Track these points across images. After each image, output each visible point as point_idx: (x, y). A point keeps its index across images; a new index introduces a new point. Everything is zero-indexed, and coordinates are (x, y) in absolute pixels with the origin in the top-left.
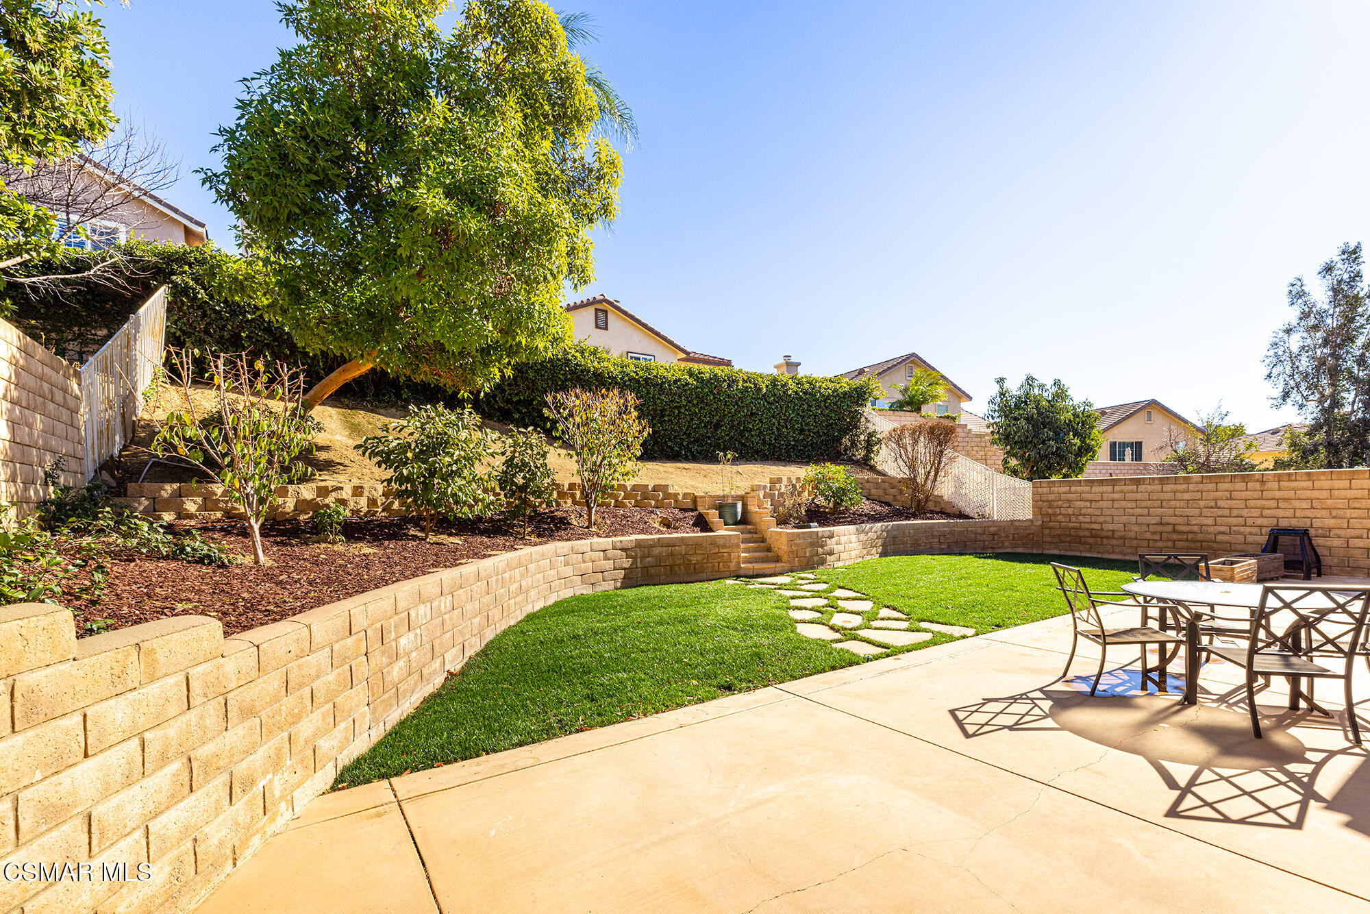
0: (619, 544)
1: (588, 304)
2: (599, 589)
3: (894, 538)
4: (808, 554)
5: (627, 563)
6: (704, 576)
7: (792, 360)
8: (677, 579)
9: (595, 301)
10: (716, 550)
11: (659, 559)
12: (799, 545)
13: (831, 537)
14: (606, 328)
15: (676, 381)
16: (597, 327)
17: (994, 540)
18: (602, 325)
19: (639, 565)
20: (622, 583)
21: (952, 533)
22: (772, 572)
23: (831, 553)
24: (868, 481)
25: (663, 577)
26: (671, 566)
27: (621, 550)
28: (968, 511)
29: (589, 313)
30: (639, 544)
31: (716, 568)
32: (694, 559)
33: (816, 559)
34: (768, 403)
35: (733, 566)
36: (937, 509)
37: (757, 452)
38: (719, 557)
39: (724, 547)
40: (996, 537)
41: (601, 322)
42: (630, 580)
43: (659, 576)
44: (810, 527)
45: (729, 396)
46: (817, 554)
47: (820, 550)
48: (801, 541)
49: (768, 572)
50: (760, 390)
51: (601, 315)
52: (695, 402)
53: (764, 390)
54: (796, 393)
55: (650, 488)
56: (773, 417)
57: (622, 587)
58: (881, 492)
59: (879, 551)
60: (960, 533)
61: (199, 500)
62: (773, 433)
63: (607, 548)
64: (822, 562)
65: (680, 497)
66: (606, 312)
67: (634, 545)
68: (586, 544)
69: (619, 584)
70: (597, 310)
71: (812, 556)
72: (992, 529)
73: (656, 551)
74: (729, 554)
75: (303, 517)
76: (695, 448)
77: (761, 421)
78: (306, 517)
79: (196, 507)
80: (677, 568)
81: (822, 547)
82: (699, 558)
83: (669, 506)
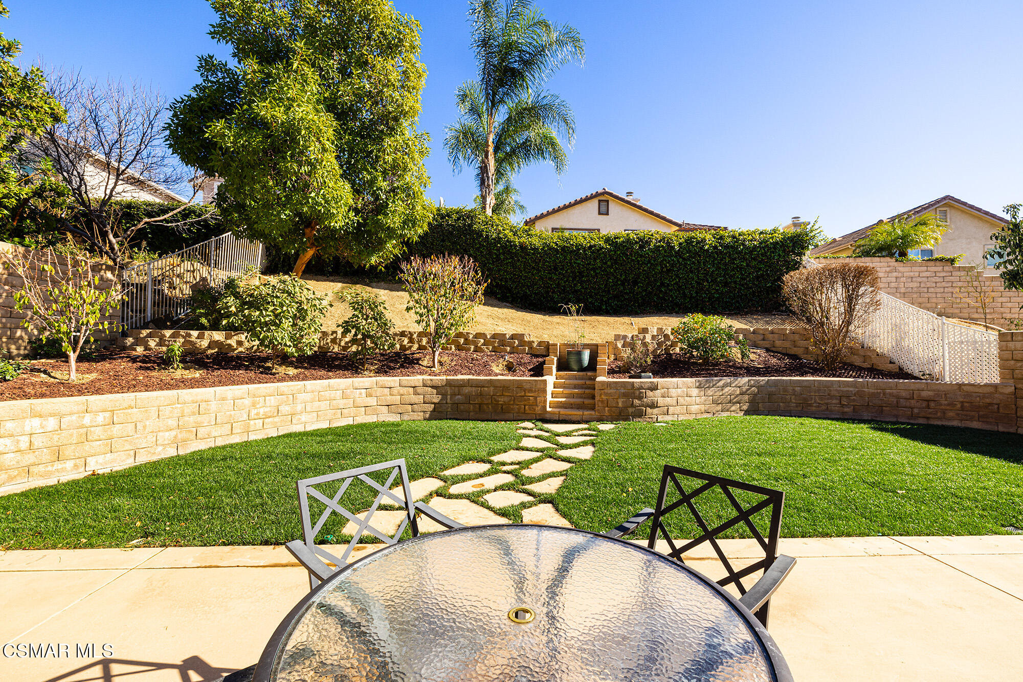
0: (429, 382)
1: (592, 197)
2: (406, 417)
3: (771, 395)
4: (620, 405)
5: (436, 399)
6: (507, 416)
7: (801, 220)
8: (485, 417)
9: (597, 195)
10: (523, 394)
11: (468, 397)
12: (610, 395)
13: (654, 388)
14: (607, 214)
15: (591, 247)
16: (600, 213)
17: (928, 407)
18: (604, 211)
19: (449, 401)
20: (430, 415)
21: (860, 394)
22: (579, 418)
23: (653, 406)
24: (772, 332)
25: (472, 414)
26: (480, 405)
27: (432, 387)
28: (915, 370)
29: (594, 204)
30: (449, 383)
31: (522, 410)
32: (501, 400)
33: (630, 410)
34: (684, 259)
35: (538, 409)
36: (866, 365)
37: (677, 305)
38: (525, 401)
39: (530, 391)
40: (932, 404)
41: (603, 209)
42: (438, 413)
43: (469, 412)
44: (640, 377)
45: (641, 256)
46: (632, 405)
47: (637, 402)
48: (612, 391)
49: (574, 418)
50: (673, 247)
51: (603, 205)
52: (609, 263)
53: (677, 248)
54: (715, 247)
55: (508, 337)
56: (691, 272)
57: (429, 419)
58: (787, 344)
59: (745, 407)
60: (873, 395)
61: (157, 340)
62: (693, 287)
63: (417, 384)
64: (640, 414)
65: (535, 345)
66: (607, 201)
67: (444, 383)
68: (395, 381)
69: (427, 416)
70: (600, 201)
71: (626, 407)
72: (924, 394)
73: (466, 390)
74: (536, 398)
75: (210, 352)
76: (614, 303)
77: (677, 276)
78: (213, 351)
79: (155, 343)
80: (485, 407)
81: (640, 398)
82: (506, 399)
83: (523, 352)
